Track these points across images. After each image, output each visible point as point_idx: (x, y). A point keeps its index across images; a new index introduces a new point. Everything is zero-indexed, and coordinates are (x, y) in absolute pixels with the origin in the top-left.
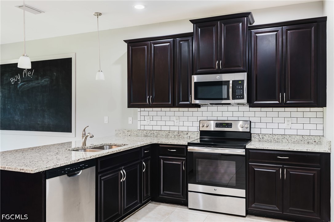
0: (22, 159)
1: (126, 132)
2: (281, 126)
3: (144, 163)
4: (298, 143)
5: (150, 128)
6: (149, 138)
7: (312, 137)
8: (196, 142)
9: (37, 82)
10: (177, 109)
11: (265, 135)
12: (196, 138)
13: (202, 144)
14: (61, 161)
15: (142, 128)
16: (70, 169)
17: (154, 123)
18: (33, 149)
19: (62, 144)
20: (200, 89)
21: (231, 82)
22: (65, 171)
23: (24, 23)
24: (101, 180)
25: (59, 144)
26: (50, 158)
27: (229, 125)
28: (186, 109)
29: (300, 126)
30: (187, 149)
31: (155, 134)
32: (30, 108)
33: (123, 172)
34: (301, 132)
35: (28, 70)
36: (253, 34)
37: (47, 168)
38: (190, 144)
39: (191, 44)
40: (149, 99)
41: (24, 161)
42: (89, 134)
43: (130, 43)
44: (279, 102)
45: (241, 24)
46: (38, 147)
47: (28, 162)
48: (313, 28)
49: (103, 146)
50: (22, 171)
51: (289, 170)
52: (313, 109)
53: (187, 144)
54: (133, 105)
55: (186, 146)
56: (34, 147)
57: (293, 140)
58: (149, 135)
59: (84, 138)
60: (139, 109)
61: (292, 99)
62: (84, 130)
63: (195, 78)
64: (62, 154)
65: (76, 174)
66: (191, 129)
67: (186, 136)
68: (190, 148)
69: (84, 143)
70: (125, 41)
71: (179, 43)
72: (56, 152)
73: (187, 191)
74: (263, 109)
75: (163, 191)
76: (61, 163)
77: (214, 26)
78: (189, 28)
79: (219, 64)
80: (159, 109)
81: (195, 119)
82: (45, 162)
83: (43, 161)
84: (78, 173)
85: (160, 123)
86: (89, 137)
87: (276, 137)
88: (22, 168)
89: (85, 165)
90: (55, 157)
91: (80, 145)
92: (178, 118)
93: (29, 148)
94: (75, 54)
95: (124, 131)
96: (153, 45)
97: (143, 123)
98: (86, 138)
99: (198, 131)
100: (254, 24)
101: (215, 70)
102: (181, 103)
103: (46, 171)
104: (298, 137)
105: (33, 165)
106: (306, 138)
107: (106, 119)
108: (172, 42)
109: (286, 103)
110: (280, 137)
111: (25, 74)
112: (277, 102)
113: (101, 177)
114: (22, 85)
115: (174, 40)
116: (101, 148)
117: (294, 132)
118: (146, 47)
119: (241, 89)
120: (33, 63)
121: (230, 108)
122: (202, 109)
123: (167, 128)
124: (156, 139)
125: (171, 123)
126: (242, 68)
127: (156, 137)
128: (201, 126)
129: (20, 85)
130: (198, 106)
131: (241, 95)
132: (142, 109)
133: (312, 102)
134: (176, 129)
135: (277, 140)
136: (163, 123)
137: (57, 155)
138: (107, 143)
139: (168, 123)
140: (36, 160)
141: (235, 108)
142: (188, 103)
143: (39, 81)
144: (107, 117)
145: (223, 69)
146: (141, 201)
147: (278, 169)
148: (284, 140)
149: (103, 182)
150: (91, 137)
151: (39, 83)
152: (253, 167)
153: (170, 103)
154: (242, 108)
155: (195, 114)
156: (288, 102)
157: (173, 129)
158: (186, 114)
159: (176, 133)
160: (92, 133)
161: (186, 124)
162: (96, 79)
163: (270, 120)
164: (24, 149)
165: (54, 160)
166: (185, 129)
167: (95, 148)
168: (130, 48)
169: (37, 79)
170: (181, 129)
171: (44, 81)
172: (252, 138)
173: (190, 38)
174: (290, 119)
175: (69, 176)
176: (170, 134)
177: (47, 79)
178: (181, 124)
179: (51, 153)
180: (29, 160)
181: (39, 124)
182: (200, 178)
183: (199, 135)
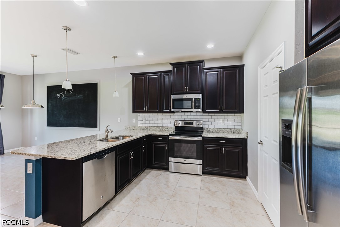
0: (65, 149)
1: (131, 127)
2: (219, 123)
3: (143, 146)
4: (228, 133)
5: (146, 125)
6: (145, 131)
7: (236, 130)
8: (172, 133)
9: (75, 97)
10: (162, 114)
11: (211, 128)
12: (172, 131)
13: (176, 134)
14: (93, 150)
15: (141, 125)
16: (100, 154)
17: (148, 122)
18: (73, 141)
19: (92, 136)
20: (175, 102)
21: (193, 99)
22: (96, 156)
23: (67, 59)
24: (118, 159)
25: (90, 137)
26: (85, 147)
27: (191, 123)
28: (167, 114)
29: (229, 124)
30: (169, 138)
31: (149, 128)
32: (70, 113)
33: (132, 153)
34: (230, 127)
35: (69, 90)
36: (205, 72)
37: (83, 155)
38: (170, 135)
39: (170, 77)
40: (145, 108)
41: (67, 151)
42: (110, 130)
43: (134, 75)
44: (219, 110)
45: (199, 67)
46: (77, 139)
47: (70, 151)
48: (237, 71)
49: (119, 137)
50: (65, 159)
51: (225, 148)
52: (236, 114)
53: (168, 135)
54: (135, 112)
55: (168, 136)
56: (74, 139)
57: (226, 131)
58: (145, 129)
59: (107, 132)
60: (139, 114)
61: (226, 109)
62: (107, 128)
63: (173, 97)
64: (93, 144)
65: (103, 157)
66: (169, 125)
67: (166, 130)
68: (170, 137)
69: (107, 136)
70: (131, 74)
71: (163, 76)
72: (89, 143)
73: (169, 162)
74: (210, 114)
75: (155, 162)
76: (93, 151)
77: (184, 67)
78: (170, 68)
79: (186, 88)
80: (151, 114)
81: (172, 120)
82: (82, 151)
83: (81, 150)
84: (105, 156)
85: (151, 122)
86: (110, 132)
87: (217, 129)
88: (65, 157)
89: (109, 151)
90: (89, 146)
91: (104, 137)
92: (162, 119)
93: (70, 140)
94: (100, 80)
95: (130, 127)
96: (148, 77)
97: (141, 122)
98: (108, 133)
99: (174, 126)
100: (205, 67)
101: (184, 92)
102: (164, 110)
103: (83, 157)
104: (228, 130)
105: (73, 154)
106: (233, 130)
107: (119, 120)
108: (159, 76)
109: (223, 111)
110: (219, 130)
111: (67, 92)
112: (218, 111)
113: (118, 158)
114: (65, 99)
115: (160, 74)
116: (117, 138)
117: (226, 127)
118: (144, 78)
119: (199, 103)
120: (73, 85)
121: (192, 114)
122: (176, 114)
123: (156, 125)
124: (149, 131)
125: (158, 122)
126: (199, 91)
127: (149, 130)
128: (175, 124)
129: (64, 98)
130: (174, 112)
131: (199, 107)
132: (141, 114)
133: (236, 110)
134: (161, 125)
135: (217, 131)
136: (153, 122)
137: (90, 145)
138: (121, 135)
139: (156, 122)
140: (75, 150)
141: (195, 114)
142: (169, 111)
143: (76, 97)
144: (120, 119)
145: (189, 92)
146: (142, 169)
147: (219, 148)
148: (221, 132)
149: (120, 160)
150: (111, 132)
151: (76, 98)
152: (206, 147)
153: (158, 111)
154: (198, 114)
155: (172, 117)
156: (224, 111)
157: (159, 125)
158: (167, 117)
159: (161, 128)
160: (112, 130)
161: (167, 122)
162: (114, 96)
163: (213, 120)
164: (66, 141)
165: (88, 149)
166: (166, 125)
167: (113, 138)
168: (134, 78)
169: (75, 95)
170: (164, 125)
171: (80, 97)
172: (204, 130)
173: (170, 74)
174: (224, 120)
175: (98, 159)
176: (158, 128)
177: (82, 96)
178: (164, 122)
179: (85, 143)
180: (70, 149)
181: (76, 123)
182: (176, 154)
183: (174, 129)
